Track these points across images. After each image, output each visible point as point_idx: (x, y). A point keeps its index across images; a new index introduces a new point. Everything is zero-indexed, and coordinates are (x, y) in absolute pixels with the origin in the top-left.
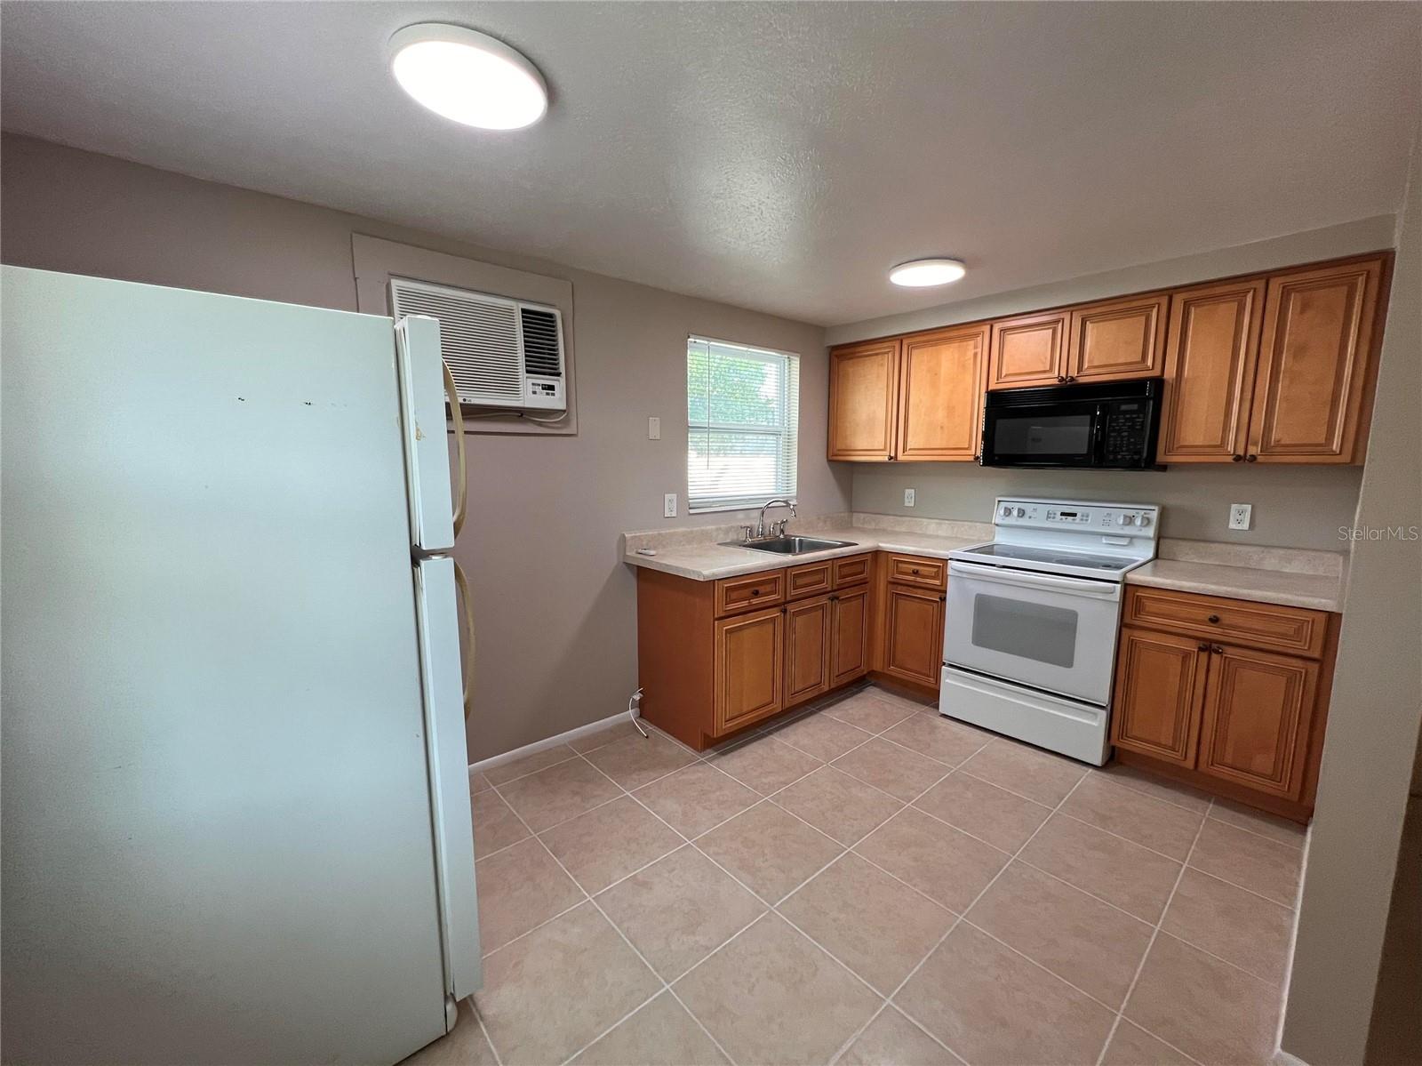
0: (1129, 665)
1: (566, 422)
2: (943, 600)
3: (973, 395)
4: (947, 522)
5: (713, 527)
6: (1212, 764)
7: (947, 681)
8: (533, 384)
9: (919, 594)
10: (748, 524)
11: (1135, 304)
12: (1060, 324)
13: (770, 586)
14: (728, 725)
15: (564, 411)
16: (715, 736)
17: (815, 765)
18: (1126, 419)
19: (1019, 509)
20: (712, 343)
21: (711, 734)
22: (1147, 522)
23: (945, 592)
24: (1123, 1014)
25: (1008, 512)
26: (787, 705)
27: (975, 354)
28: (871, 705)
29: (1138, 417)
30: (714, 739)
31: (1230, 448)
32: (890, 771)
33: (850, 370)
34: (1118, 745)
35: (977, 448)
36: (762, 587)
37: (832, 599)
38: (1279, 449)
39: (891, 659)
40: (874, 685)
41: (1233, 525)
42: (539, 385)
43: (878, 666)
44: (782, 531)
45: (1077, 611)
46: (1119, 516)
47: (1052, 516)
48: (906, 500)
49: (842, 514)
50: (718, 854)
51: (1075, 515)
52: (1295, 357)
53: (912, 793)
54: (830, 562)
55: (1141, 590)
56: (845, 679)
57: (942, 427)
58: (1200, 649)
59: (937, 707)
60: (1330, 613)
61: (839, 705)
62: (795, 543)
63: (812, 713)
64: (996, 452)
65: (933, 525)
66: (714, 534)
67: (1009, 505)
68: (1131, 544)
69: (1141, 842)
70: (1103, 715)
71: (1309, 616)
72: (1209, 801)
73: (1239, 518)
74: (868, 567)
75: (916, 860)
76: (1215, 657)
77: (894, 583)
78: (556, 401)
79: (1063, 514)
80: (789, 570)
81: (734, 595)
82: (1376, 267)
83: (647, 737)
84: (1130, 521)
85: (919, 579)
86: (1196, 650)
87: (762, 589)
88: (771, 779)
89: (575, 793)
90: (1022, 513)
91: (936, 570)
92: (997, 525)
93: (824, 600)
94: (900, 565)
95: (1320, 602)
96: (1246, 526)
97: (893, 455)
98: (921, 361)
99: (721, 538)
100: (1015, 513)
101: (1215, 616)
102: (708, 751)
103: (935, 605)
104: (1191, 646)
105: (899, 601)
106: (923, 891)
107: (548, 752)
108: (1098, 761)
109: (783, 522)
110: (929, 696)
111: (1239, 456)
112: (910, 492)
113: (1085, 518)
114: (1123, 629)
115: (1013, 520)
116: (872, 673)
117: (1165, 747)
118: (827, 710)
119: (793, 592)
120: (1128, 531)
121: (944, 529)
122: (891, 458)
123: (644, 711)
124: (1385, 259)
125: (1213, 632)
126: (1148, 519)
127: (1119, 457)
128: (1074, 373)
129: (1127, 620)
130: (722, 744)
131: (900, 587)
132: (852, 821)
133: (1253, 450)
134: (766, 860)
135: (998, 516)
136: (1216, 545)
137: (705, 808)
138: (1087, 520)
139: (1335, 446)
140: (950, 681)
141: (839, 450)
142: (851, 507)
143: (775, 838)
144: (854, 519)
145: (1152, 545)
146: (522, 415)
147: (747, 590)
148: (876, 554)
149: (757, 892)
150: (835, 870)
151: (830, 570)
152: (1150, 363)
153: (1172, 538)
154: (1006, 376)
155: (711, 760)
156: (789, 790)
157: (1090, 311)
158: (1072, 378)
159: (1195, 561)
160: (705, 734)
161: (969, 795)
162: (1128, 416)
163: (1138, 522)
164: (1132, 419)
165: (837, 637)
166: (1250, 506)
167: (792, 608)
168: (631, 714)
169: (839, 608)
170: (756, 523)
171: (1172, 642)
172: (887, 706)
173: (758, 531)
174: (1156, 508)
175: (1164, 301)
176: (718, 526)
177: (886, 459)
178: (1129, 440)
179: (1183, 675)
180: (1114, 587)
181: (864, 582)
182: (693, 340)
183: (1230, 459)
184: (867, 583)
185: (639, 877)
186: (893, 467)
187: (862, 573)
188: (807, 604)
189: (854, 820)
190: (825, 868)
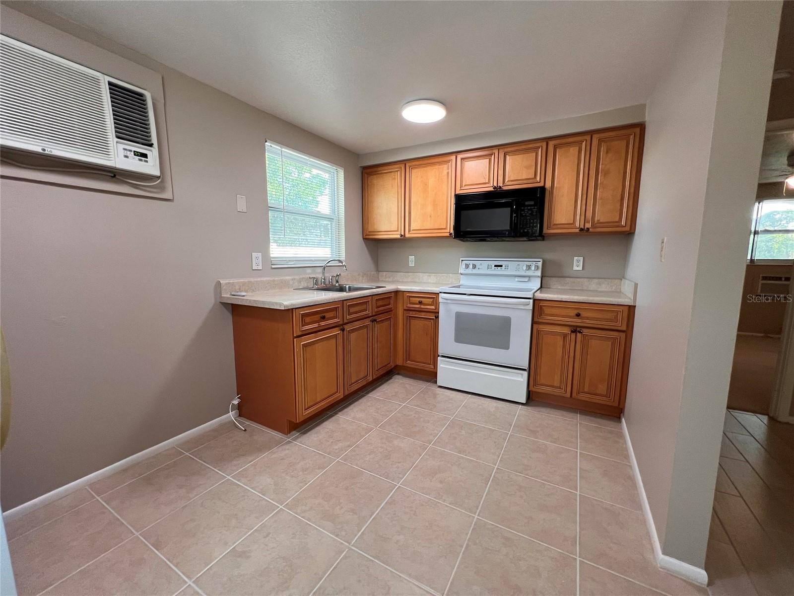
0: (537, 344)
1: (162, 188)
2: (437, 317)
3: (447, 197)
4: (433, 274)
5: (290, 278)
6: (579, 394)
7: (441, 366)
8: (125, 149)
9: (423, 315)
10: (314, 276)
11: (531, 146)
12: (493, 156)
13: (333, 312)
14: (307, 412)
15: (158, 177)
16: (298, 422)
17: (369, 430)
18: (529, 210)
19: (473, 264)
20: (283, 149)
21: (294, 420)
22: (537, 268)
23: (438, 313)
24: (579, 557)
25: (467, 266)
26: (347, 393)
27: (448, 173)
28: (398, 385)
29: (534, 208)
30: (297, 423)
31: (578, 225)
32: (415, 426)
33: (375, 182)
34: (534, 390)
35: (450, 227)
36: (327, 314)
37: (373, 321)
38: (599, 225)
39: (408, 356)
40: (398, 374)
41: (575, 268)
42: (131, 151)
43: (400, 362)
44: (337, 282)
45: (511, 316)
46: (524, 265)
47: (490, 267)
48: (410, 263)
49: (373, 273)
50: (304, 511)
51: (501, 266)
52: (605, 176)
53: (431, 437)
54: (371, 297)
55: (542, 302)
56: (382, 372)
57: (430, 216)
58: (572, 332)
59: (436, 382)
60: (630, 306)
61: (379, 388)
62: (346, 288)
63: (363, 396)
64: (462, 230)
65: (426, 277)
66: (291, 282)
67: (468, 262)
68: (529, 280)
69: (554, 442)
70: (526, 374)
71: (620, 309)
72: (577, 413)
73: (577, 265)
74: (392, 302)
75: (441, 482)
76: (578, 334)
77: (408, 310)
78: (151, 167)
79: (495, 266)
80: (345, 302)
81: (308, 320)
82: (638, 130)
83: (245, 430)
84: (529, 267)
85: (422, 307)
86: (570, 332)
87: (327, 315)
88: (340, 445)
89: (181, 487)
90: (474, 267)
91: (432, 300)
92: (461, 274)
93: (367, 322)
94: (411, 299)
95: (625, 301)
96: (580, 268)
97: (403, 234)
98: (417, 176)
99: (296, 285)
100: (471, 266)
101: (578, 313)
102: (294, 432)
103: (432, 321)
104: (566, 330)
105: (411, 320)
106: (450, 504)
107: (157, 457)
108: (524, 401)
109: (337, 275)
110: (431, 376)
111: (581, 229)
112: (412, 258)
113: (507, 267)
114: (534, 325)
115: (470, 270)
116: (396, 366)
117: (557, 387)
118: (371, 393)
119: (348, 317)
120: (529, 273)
121: (433, 279)
122: (402, 236)
123: (242, 411)
124: (641, 128)
125: (577, 322)
126: (537, 266)
127: (526, 230)
128: (501, 184)
129: (536, 320)
130: (304, 426)
131: (411, 312)
132: (397, 464)
133: (588, 225)
134: (342, 508)
135: (462, 269)
136: (568, 279)
137: (292, 477)
138: (508, 269)
139: (623, 223)
140: (443, 366)
141: (369, 232)
142: (378, 268)
143: (347, 489)
144: (380, 275)
145: (539, 280)
146: (115, 176)
147: (317, 316)
148: (397, 292)
149: (337, 536)
150: (391, 503)
151: (370, 302)
152: (538, 179)
153: (547, 277)
154: (465, 185)
155: (295, 439)
156: (353, 450)
157: (507, 149)
158: (500, 187)
159: (559, 288)
160: (290, 421)
161: (463, 432)
162: (529, 208)
163: (533, 268)
164: (531, 209)
165: (376, 346)
166: (582, 258)
167: (348, 328)
168: (232, 415)
169: (377, 326)
170: (320, 276)
171: (558, 329)
172: (407, 385)
173: (321, 281)
174: (541, 260)
175: (544, 144)
176: (292, 277)
177: (399, 236)
178: (530, 220)
179: (564, 346)
180: (530, 301)
181: (390, 310)
182: (269, 144)
183: (577, 230)
184: (391, 311)
185: (237, 549)
186: (403, 241)
187: (389, 304)
188: (357, 325)
189: (399, 463)
190: (384, 503)
